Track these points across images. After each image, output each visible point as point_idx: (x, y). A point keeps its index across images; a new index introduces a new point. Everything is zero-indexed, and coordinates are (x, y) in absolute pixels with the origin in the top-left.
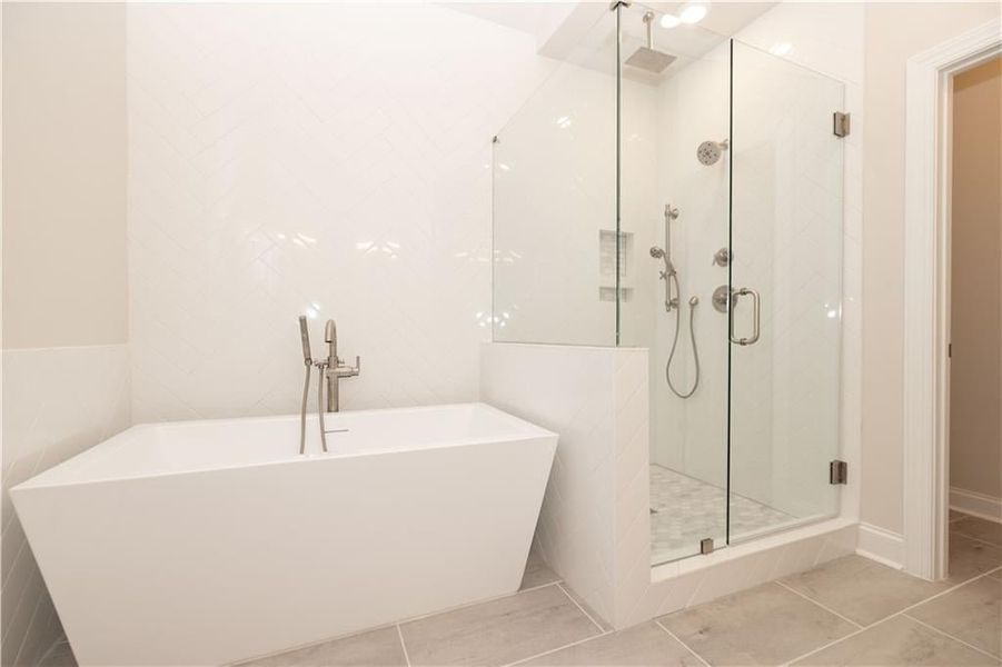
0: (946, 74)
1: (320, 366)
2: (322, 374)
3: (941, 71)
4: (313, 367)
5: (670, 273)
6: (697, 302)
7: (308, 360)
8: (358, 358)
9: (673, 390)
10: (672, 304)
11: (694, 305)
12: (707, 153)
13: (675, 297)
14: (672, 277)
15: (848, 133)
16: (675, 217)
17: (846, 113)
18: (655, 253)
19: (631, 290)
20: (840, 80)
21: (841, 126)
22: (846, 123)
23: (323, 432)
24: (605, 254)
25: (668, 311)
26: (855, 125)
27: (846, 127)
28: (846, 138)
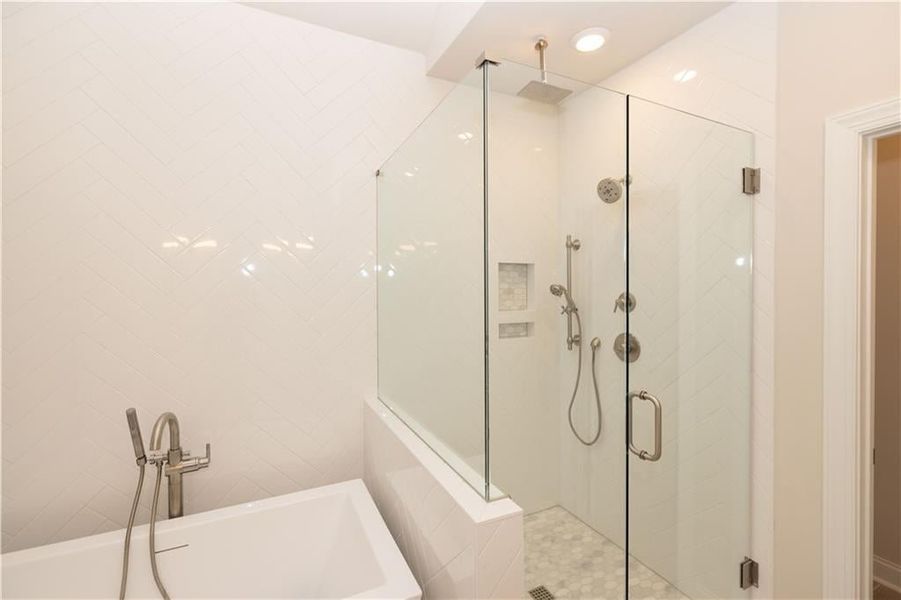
0: (870, 139)
1: (159, 464)
2: (160, 473)
3: (865, 136)
4: (148, 466)
5: (571, 309)
6: (599, 345)
7: (142, 458)
8: (208, 446)
9: (577, 435)
10: (575, 341)
11: (595, 347)
12: (608, 192)
13: (578, 333)
14: (573, 315)
15: (758, 191)
16: (577, 247)
17: (756, 168)
18: (556, 291)
19: (533, 324)
20: (750, 130)
21: (751, 182)
22: (756, 179)
23: (153, 553)
24: (506, 286)
25: (570, 348)
26: (766, 181)
27: (756, 185)
28: (757, 196)
